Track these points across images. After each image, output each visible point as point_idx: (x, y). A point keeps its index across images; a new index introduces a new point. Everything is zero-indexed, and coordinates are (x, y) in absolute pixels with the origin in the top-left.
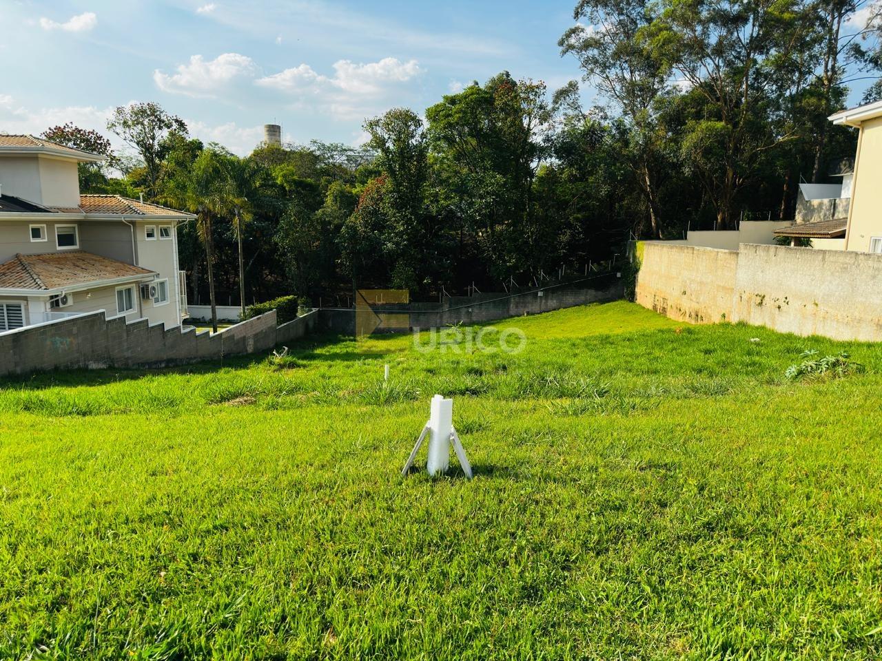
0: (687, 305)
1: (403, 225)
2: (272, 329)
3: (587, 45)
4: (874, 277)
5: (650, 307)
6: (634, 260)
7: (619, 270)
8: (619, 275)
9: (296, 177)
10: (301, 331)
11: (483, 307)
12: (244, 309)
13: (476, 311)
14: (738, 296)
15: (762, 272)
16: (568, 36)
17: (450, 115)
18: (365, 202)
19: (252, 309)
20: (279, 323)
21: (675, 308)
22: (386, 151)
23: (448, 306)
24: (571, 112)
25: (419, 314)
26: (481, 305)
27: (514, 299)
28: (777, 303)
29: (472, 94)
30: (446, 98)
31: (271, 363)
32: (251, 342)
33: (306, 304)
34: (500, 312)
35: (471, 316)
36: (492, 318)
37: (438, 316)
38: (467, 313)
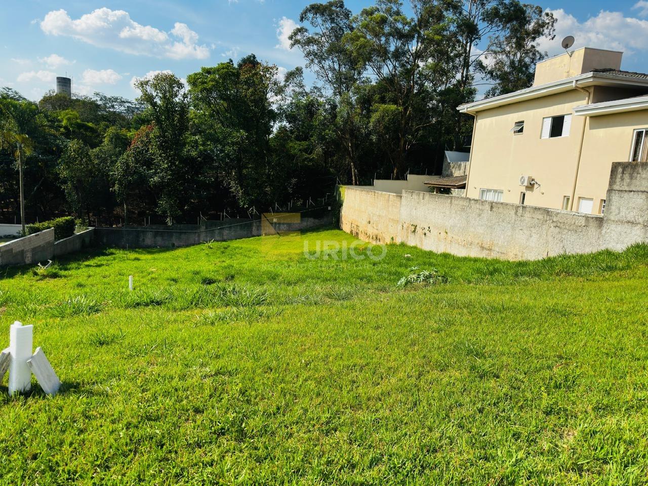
0: (371, 231)
1: (167, 163)
2: (50, 244)
3: (310, 41)
4: (480, 215)
5: (348, 231)
6: (339, 199)
7: (329, 205)
8: (329, 208)
9: (79, 121)
10: (78, 245)
11: (233, 229)
12: (24, 227)
13: (227, 232)
14: (401, 225)
15: (415, 209)
16: (295, 34)
17: (205, 83)
18: (136, 144)
19: (31, 228)
20: (56, 239)
21: (363, 233)
22: (154, 105)
23: (204, 227)
24: (297, 89)
25: (181, 233)
26: (230, 227)
27: (256, 223)
28: (424, 231)
29: (223, 68)
30: (203, 69)
31: (36, 274)
32: (29, 255)
33: (83, 223)
34: (245, 233)
35: (223, 235)
36: (239, 237)
37: (196, 236)
38: (219, 233)
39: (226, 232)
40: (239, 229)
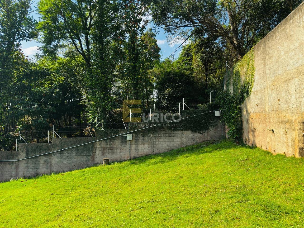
7: (217, 107)
8: (217, 113)
11: (65, 154)
13: (57, 160)
23: (24, 154)
26: (62, 152)
27: (100, 144)
34: (84, 160)
35: (51, 165)
36: (74, 167)
37: (13, 168)
38: (45, 161)
39: (55, 160)
40: (75, 154)
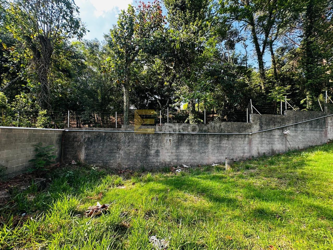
13: (292, 134)
25: (222, 138)
26: (296, 126)
35: (286, 140)
40: (308, 129)
